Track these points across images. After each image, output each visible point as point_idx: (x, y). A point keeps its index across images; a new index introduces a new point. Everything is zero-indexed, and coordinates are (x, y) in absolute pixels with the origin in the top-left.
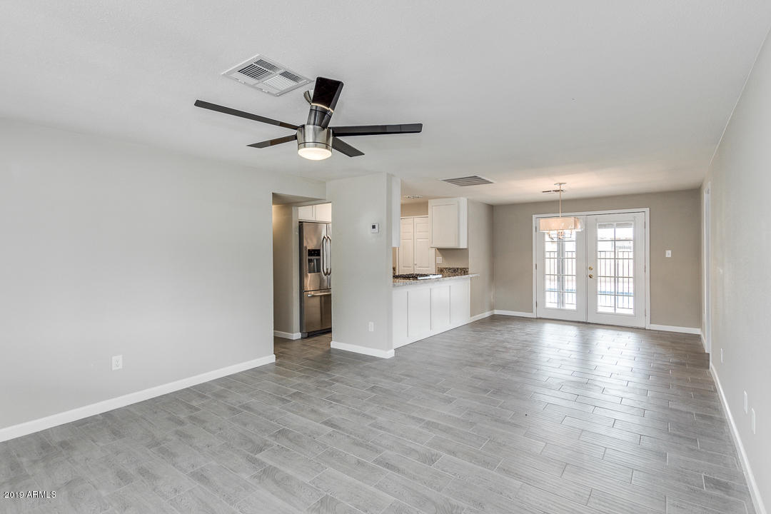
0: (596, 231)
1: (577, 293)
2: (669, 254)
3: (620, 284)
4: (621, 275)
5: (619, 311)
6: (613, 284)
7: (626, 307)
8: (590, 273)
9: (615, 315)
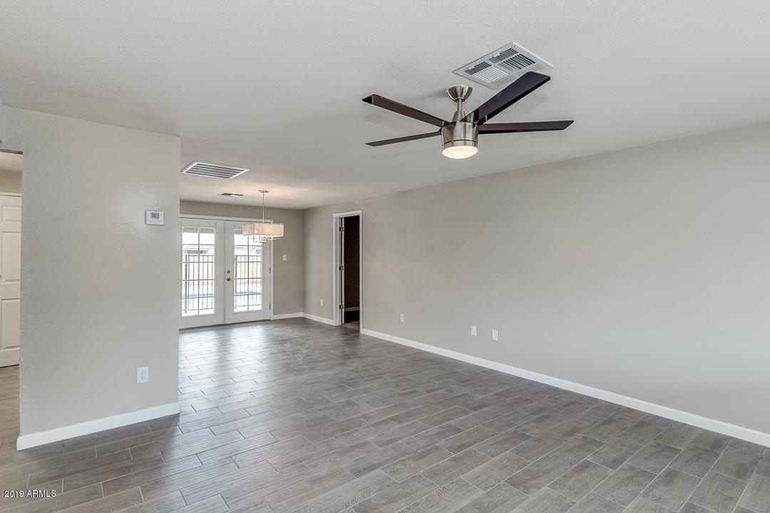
0: (234, 236)
1: (216, 297)
2: (285, 258)
3: (191, 288)
4: (191, 278)
5: (202, 313)
6: (246, 285)
7: (256, 304)
8: (228, 276)
9: (248, 312)
